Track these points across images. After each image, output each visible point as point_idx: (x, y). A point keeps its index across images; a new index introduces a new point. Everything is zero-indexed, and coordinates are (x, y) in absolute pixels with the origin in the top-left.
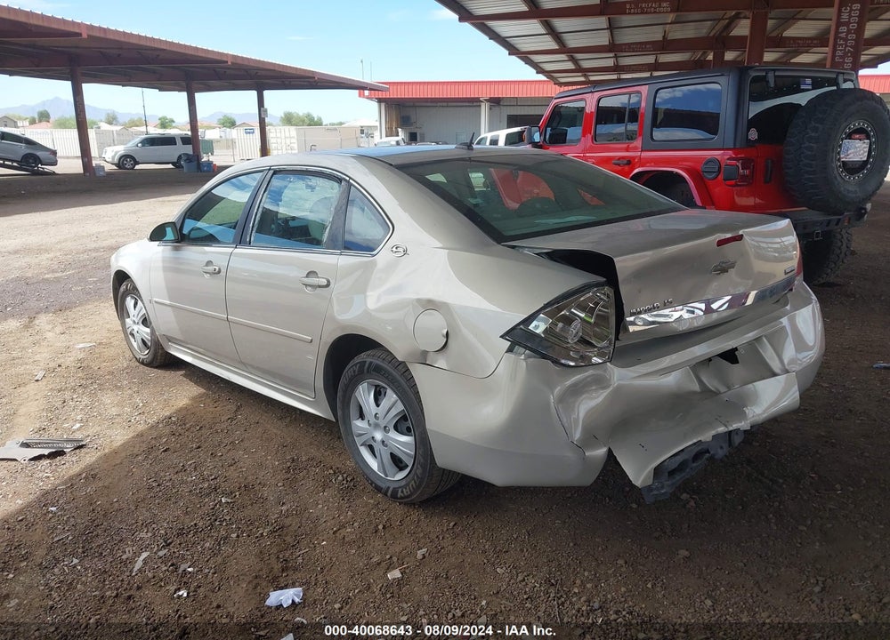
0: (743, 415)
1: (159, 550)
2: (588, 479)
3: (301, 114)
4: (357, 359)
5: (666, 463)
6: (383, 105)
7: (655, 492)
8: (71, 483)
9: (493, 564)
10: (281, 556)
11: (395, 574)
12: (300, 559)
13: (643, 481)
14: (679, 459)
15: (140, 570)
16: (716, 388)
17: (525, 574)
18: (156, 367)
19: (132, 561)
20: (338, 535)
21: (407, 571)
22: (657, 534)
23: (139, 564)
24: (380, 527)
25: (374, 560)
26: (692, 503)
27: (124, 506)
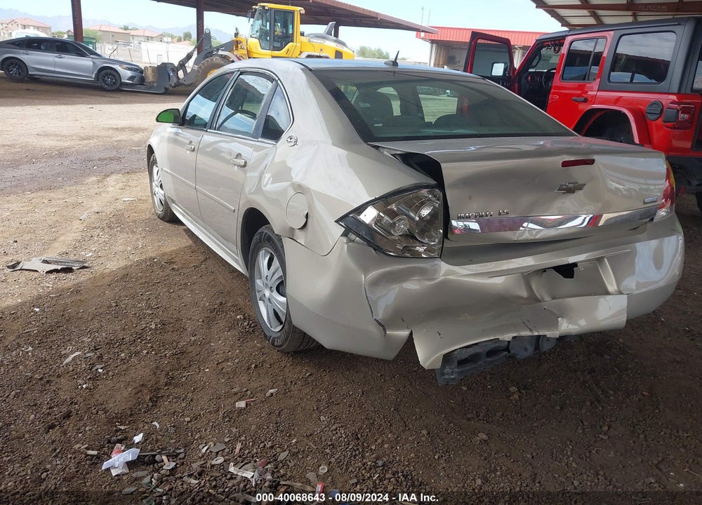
0: (555, 325)
1: (89, 352)
2: (390, 355)
3: (373, 49)
4: (260, 231)
5: (456, 352)
6: (434, 46)
7: (446, 377)
8: (61, 293)
9: (320, 412)
10: (170, 374)
11: (242, 404)
12: (184, 379)
13: (430, 364)
14: (471, 351)
15: (67, 364)
16: (542, 297)
17: (340, 425)
18: (167, 222)
19: (66, 356)
20: (219, 366)
21: (252, 404)
22: (469, 416)
23: (70, 359)
24: (253, 366)
25: (234, 390)
26: (516, 396)
27: (86, 316)
